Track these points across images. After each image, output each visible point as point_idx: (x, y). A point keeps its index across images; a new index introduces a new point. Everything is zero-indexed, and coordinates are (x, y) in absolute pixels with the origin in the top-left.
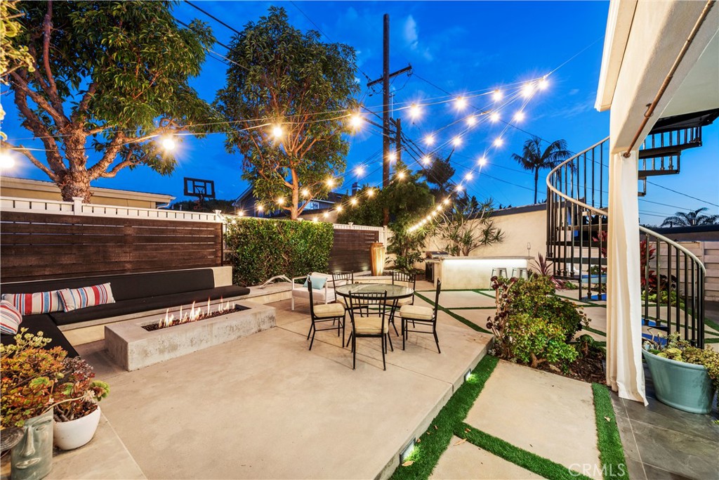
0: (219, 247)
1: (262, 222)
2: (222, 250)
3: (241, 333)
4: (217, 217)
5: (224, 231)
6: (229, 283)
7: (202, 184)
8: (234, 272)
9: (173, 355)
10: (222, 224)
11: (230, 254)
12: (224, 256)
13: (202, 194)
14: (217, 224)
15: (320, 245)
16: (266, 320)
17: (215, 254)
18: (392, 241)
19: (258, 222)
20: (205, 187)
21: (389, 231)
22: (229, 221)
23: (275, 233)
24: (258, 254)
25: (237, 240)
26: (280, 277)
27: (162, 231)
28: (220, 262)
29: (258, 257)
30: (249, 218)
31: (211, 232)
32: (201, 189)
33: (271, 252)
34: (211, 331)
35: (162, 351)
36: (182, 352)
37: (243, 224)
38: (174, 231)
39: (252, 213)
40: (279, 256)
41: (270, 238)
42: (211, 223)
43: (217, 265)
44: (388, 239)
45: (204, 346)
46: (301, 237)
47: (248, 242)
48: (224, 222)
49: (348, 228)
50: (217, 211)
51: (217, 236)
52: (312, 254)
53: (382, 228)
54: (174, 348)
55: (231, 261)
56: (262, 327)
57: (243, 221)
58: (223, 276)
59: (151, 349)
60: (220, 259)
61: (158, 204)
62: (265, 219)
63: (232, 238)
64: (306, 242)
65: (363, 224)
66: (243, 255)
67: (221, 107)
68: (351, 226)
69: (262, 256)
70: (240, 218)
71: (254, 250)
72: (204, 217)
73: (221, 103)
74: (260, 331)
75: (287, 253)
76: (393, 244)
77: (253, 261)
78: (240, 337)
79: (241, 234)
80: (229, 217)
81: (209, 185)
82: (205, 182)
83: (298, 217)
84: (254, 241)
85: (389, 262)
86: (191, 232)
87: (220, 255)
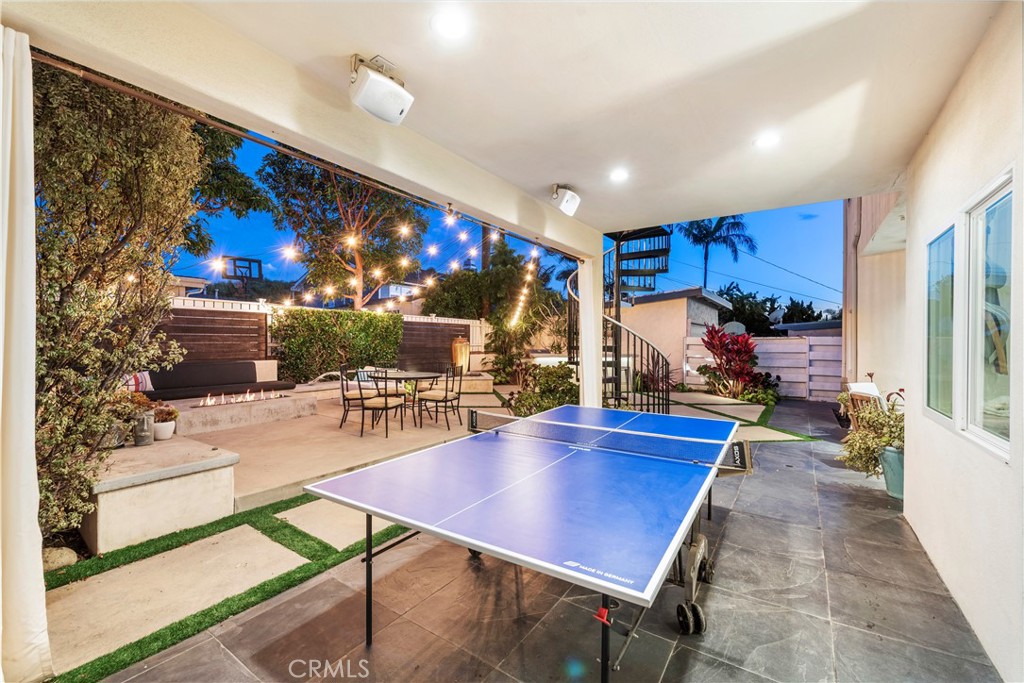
0: (263, 339)
1: (313, 312)
2: (266, 342)
3: (280, 416)
4: (261, 307)
5: (269, 323)
6: (273, 377)
7: (247, 264)
8: (280, 368)
9: (214, 428)
10: (266, 315)
11: (276, 348)
12: (269, 350)
13: (246, 277)
14: (262, 314)
15: (384, 339)
16: (306, 407)
17: (258, 346)
18: (491, 337)
19: (307, 313)
20: (250, 268)
21: (488, 325)
22: (275, 311)
23: (327, 325)
24: (308, 348)
25: (284, 332)
26: (334, 373)
27: (200, 321)
28: (264, 356)
29: (307, 351)
30: (299, 308)
31: (254, 323)
32: (244, 270)
33: (324, 346)
34: (250, 412)
35: (205, 424)
36: (222, 427)
37: (291, 315)
38: (213, 321)
39: (299, 302)
40: (334, 350)
41: (322, 330)
42: (253, 314)
43: (260, 359)
44: (486, 335)
45: (243, 424)
46: (362, 330)
47: (296, 334)
48: (269, 313)
49: (429, 321)
50: (261, 300)
51: (260, 328)
52: (375, 350)
53: (478, 322)
54: (215, 422)
55: (278, 355)
56: (301, 413)
57: (290, 312)
58: (266, 370)
59: (194, 420)
60: (263, 352)
61: (188, 289)
62: (316, 309)
63: (279, 330)
64: (367, 335)
65: (454, 317)
66: (290, 349)
67: (269, 175)
68: (433, 319)
69: (313, 351)
70: (287, 308)
71: (303, 343)
72: (247, 307)
73: (269, 170)
74: (299, 417)
75: (343, 347)
76: (493, 342)
77: (302, 355)
78: (279, 420)
79: (288, 326)
80: (275, 306)
81: (254, 266)
82: (250, 261)
83: (364, 306)
84: (303, 334)
85: (485, 364)
86: (231, 322)
87: (264, 348)
